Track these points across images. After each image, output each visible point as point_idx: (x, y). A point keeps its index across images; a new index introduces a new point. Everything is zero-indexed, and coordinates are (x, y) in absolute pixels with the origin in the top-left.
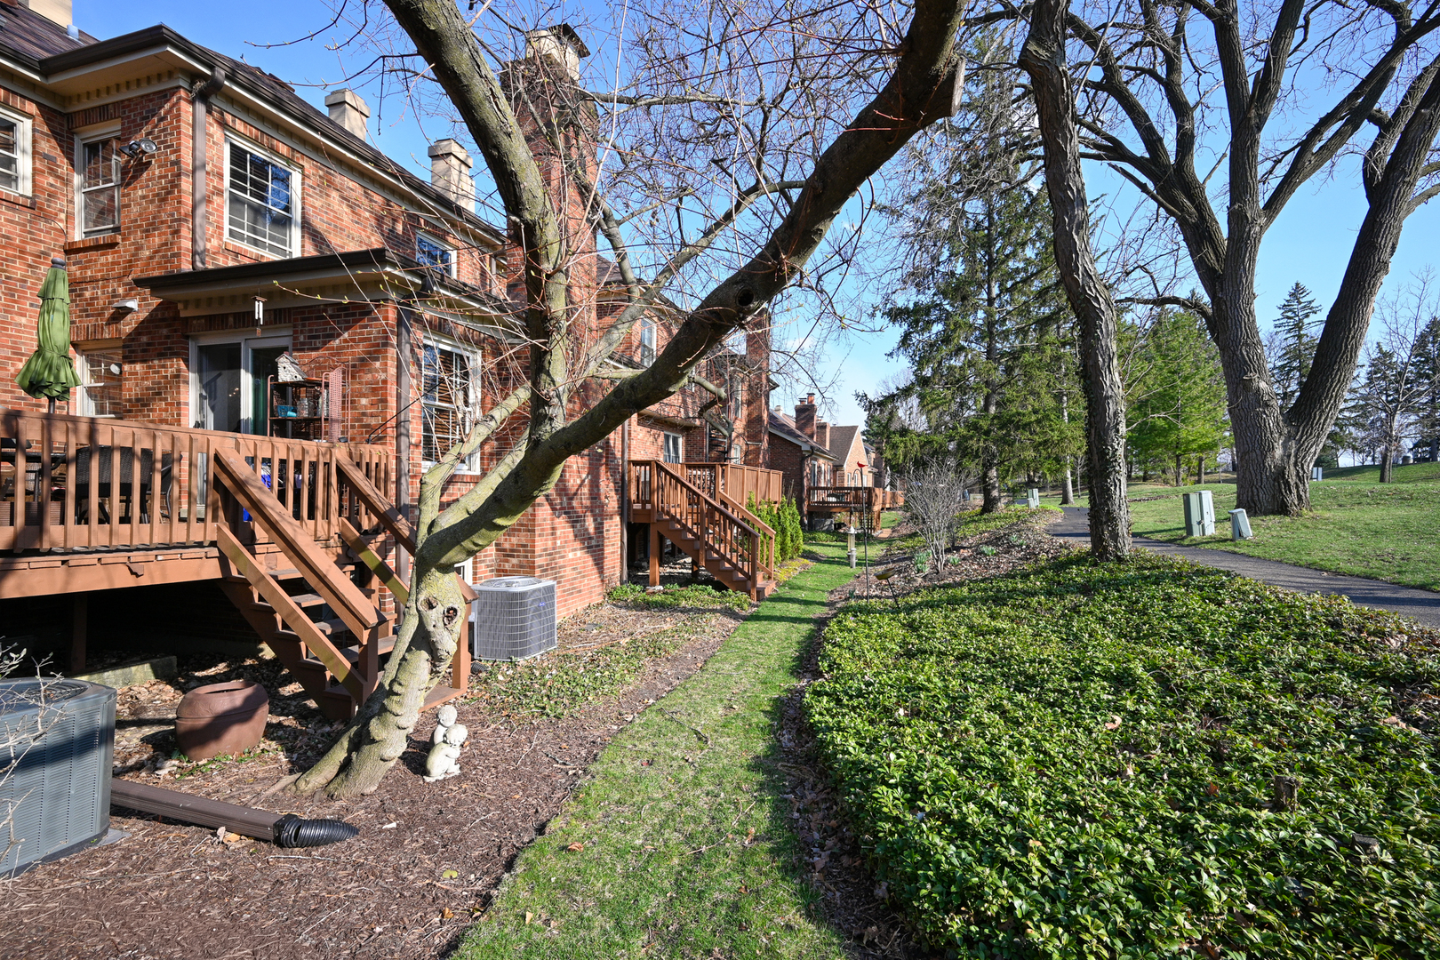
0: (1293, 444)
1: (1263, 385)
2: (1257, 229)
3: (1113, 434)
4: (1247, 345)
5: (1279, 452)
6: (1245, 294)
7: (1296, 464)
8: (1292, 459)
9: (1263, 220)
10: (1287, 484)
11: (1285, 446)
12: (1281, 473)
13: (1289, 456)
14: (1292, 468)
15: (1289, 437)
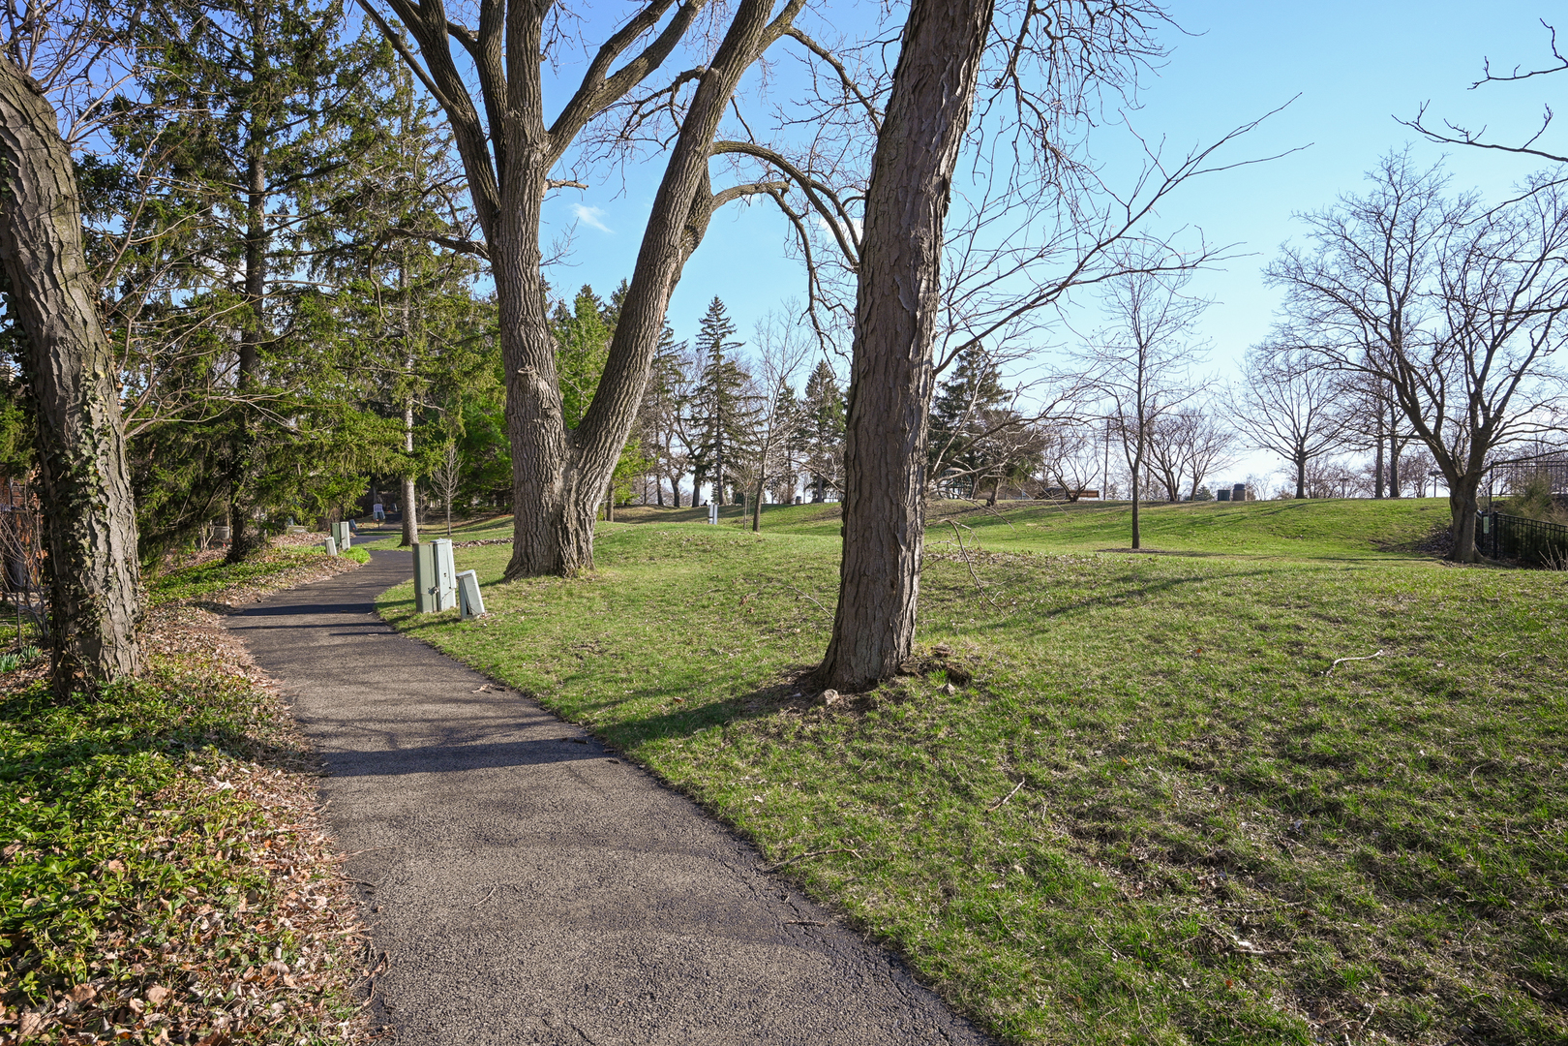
0: (574, 473)
1: (543, 385)
2: (539, 157)
3: (76, 423)
4: (527, 324)
5: (558, 484)
6: (525, 247)
7: (577, 504)
8: (573, 495)
9: (546, 147)
10: (565, 530)
11: (566, 477)
12: (559, 516)
13: (570, 491)
14: (572, 508)
15: (572, 464)
